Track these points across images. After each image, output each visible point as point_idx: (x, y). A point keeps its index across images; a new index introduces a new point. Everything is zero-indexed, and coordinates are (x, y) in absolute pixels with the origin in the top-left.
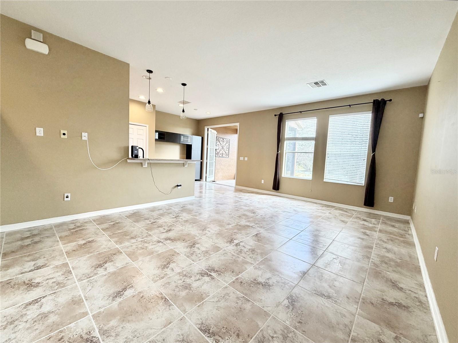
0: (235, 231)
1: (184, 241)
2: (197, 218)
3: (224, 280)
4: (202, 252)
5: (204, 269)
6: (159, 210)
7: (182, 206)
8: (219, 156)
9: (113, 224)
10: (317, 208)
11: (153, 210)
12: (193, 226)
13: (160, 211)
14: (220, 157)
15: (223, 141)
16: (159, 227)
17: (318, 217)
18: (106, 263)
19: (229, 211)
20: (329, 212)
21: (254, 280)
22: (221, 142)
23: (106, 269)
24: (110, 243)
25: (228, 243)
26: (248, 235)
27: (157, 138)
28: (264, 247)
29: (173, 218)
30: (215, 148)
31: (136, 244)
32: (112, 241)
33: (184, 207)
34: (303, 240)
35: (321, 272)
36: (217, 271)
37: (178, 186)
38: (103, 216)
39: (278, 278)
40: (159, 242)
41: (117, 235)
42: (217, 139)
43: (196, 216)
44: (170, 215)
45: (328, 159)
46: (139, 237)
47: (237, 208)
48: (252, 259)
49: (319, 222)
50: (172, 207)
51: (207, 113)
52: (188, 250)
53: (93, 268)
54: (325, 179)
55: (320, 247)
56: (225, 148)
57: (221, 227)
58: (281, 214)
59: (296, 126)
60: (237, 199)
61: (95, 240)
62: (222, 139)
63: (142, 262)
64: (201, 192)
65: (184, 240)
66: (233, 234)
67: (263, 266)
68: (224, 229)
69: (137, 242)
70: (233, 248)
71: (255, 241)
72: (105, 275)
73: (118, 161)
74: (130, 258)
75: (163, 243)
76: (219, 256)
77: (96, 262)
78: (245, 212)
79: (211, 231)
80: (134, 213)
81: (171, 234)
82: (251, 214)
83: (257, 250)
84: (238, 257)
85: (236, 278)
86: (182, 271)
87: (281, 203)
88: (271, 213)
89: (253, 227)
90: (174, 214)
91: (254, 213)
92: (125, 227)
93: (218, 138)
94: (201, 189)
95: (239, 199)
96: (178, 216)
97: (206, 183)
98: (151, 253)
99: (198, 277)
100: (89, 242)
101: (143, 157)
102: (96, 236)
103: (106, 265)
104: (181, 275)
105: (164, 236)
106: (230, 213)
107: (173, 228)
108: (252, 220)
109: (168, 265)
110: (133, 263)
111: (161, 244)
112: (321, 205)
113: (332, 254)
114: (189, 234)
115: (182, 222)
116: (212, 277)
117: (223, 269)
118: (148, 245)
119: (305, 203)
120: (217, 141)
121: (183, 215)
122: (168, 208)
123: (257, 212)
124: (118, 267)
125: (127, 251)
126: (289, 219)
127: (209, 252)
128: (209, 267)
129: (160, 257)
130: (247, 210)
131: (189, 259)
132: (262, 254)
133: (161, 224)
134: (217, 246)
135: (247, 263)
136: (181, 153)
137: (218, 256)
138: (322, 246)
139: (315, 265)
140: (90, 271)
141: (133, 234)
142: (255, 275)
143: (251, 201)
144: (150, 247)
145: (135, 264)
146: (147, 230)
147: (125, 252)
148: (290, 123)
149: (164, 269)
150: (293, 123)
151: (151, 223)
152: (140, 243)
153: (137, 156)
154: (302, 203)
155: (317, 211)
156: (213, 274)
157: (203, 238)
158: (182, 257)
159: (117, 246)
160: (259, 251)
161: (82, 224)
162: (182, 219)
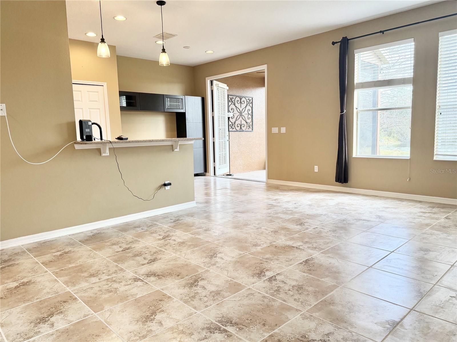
0: (267, 256)
1: (180, 277)
2: (201, 237)
3: (248, 337)
4: (211, 293)
5: (214, 321)
6: (135, 227)
7: (174, 219)
8: (234, 130)
9: (61, 255)
10: (423, 210)
11: (124, 228)
12: (193, 251)
13: (138, 229)
14: (237, 131)
15: (241, 102)
16: (136, 255)
17: (422, 226)
18: (51, 315)
19: (257, 222)
20: (445, 217)
21: (302, 337)
22: (237, 105)
23: (53, 325)
24: (57, 285)
25: (255, 277)
26: (290, 263)
27: (124, 104)
28: (319, 282)
29: (159, 239)
30: (227, 115)
31: (100, 284)
32: (60, 282)
33: (178, 220)
34: (394, 267)
35: (427, 320)
36: (236, 324)
37: (165, 185)
38: (44, 243)
39: (345, 333)
40: (136, 280)
41: (66, 272)
42: (229, 99)
43: (198, 234)
44: (154, 235)
45: (441, 116)
46: (103, 273)
47: (270, 218)
48: (298, 302)
49: (425, 236)
50: (157, 221)
51: (206, 52)
52: (186, 290)
53: (33, 324)
54: (437, 156)
55: (427, 279)
56: (245, 114)
57: (242, 251)
58: (352, 224)
59: (374, 59)
60: (271, 202)
61: (33, 281)
62: (238, 99)
63: (109, 313)
64: (207, 194)
65: (178, 276)
66: (264, 261)
67: (317, 314)
68: (247, 254)
69: (100, 282)
70: (264, 285)
71: (304, 272)
72: (51, 334)
73: (58, 148)
74: (90, 307)
75: (143, 281)
76: (240, 299)
77: (36, 315)
78: (285, 224)
79: (226, 258)
80: (93, 235)
81: (156, 267)
82: (296, 226)
83: (307, 288)
84: (274, 300)
85: (270, 334)
86: (177, 325)
87: (353, 205)
88: (333, 222)
89: (299, 249)
90: (160, 233)
91: (301, 224)
92: (79, 258)
93: (231, 97)
94: (206, 189)
95: (274, 201)
96: (168, 236)
97: (215, 179)
98: (124, 298)
99: (204, 333)
100: (24, 284)
101: (101, 139)
102: (33, 274)
103: (53, 319)
104: (176, 332)
105: (144, 270)
106: (258, 226)
107: (159, 257)
108: (299, 237)
109: (154, 316)
110: (96, 314)
111: (139, 283)
112: (431, 205)
113: (448, 290)
114: (187, 265)
115: (174, 245)
116: (228, 333)
117: (246, 321)
118: (118, 285)
119: (400, 202)
120: (230, 103)
121: (176, 233)
122: (150, 224)
123: (307, 223)
124: (72, 321)
125: (85, 297)
126: (368, 233)
127: (221, 293)
128: (223, 317)
129: (139, 305)
130: (289, 220)
131: (187, 306)
132: (316, 294)
133: (139, 251)
134: (236, 282)
135: (289, 309)
136: (168, 130)
137: (237, 299)
138: (431, 276)
139: (416, 310)
140: (28, 328)
141: (92, 269)
142: (304, 329)
143: (295, 205)
144: (122, 288)
145: (98, 317)
146: (116, 261)
147: (81, 297)
148: (362, 56)
149: (146, 323)
150: (370, 54)
151: (122, 251)
152: (105, 283)
153: (89, 138)
154: (392, 203)
155: (421, 216)
156: (230, 329)
157: (211, 271)
158: (176, 302)
159: (68, 289)
160: (310, 289)
161: (10, 257)
162: (175, 240)
